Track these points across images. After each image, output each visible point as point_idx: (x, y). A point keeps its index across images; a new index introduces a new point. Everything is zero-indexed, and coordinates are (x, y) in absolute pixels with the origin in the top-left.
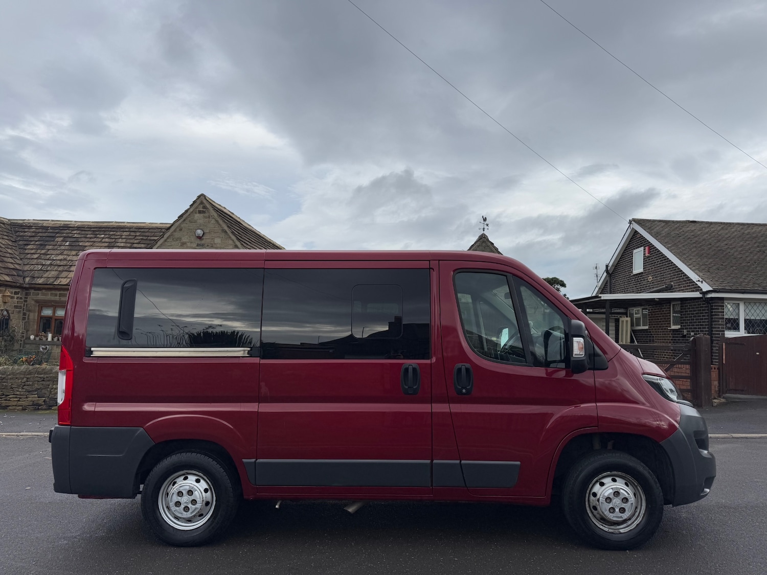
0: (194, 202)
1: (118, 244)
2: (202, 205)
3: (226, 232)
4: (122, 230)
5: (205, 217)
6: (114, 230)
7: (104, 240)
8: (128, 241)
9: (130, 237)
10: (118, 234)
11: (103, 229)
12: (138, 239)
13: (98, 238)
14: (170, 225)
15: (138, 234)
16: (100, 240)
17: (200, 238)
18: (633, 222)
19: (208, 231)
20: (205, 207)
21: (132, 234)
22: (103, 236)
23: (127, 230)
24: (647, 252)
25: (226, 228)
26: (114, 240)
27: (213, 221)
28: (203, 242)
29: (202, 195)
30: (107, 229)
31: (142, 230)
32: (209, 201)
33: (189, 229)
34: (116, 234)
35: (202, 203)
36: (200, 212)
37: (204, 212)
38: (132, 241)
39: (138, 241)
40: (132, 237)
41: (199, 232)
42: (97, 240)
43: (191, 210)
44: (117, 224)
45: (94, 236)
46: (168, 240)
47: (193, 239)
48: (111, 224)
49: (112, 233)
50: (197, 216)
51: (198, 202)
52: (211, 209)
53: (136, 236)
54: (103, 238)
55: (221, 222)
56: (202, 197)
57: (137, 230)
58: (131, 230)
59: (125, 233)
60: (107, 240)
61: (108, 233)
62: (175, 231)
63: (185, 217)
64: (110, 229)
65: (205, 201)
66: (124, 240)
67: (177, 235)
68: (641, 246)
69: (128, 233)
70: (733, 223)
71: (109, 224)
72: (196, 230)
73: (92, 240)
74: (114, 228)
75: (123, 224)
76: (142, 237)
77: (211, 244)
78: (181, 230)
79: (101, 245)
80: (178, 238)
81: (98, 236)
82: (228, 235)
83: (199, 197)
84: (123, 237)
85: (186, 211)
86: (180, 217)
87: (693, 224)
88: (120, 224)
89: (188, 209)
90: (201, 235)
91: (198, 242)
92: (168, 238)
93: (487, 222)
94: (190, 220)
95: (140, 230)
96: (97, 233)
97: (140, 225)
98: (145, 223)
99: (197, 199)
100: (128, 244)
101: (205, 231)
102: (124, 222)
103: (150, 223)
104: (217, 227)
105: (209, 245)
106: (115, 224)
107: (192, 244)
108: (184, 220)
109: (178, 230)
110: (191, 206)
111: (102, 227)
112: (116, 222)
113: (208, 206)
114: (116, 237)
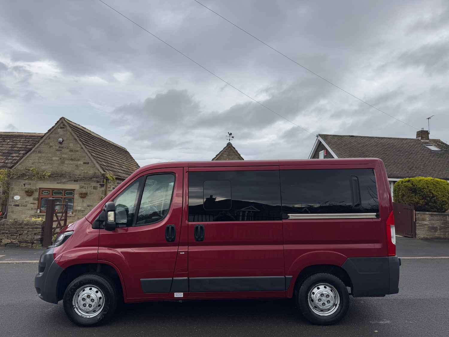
0: (58, 122)
1: (17, 146)
2: (63, 123)
3: (76, 140)
4: (21, 137)
5: (64, 131)
6: (16, 137)
7: (9, 144)
8: (24, 144)
9: (25, 142)
10: (18, 139)
11: (9, 137)
12: (30, 143)
13: (5, 142)
14: (44, 135)
15: (30, 140)
16: (6, 143)
17: (60, 143)
18: (319, 136)
19: (65, 139)
20: (64, 125)
21: (27, 140)
22: (9, 141)
23: (24, 137)
24: (325, 153)
25: (76, 137)
26: (15, 143)
27: (69, 133)
28: (62, 146)
29: (63, 118)
30: (12, 137)
31: (33, 138)
32: (67, 121)
33: (54, 138)
34: (17, 140)
35: (62, 122)
36: (61, 128)
37: (63, 128)
38: (26, 144)
39: (30, 144)
40: (27, 142)
41: (61, 139)
42: (5, 143)
43: (56, 126)
44: (18, 134)
45: (3, 141)
46: (42, 144)
47: (56, 144)
48: (14, 134)
49: (14, 139)
50: (59, 130)
51: (60, 122)
52: (68, 126)
53: (29, 141)
54: (9, 142)
55: (73, 134)
56: (62, 119)
57: (30, 137)
58: (27, 137)
59: (23, 139)
60: (11, 143)
61: (12, 139)
62: (46, 139)
63: (52, 130)
64: (13, 137)
65: (64, 122)
66: (22, 144)
67: (47, 141)
68: (323, 150)
69: (24, 139)
70: (374, 137)
71: (13, 134)
72: (59, 138)
73: (2, 143)
74: (16, 136)
75: (22, 134)
76: (32, 142)
77: (67, 147)
78: (49, 138)
79: (7, 146)
80: (48, 143)
81: (6, 141)
82: (77, 141)
83: (61, 119)
84: (21, 141)
85: (53, 127)
86: (49, 130)
87: (352, 138)
88: (20, 134)
89: (54, 126)
90: (61, 142)
91: (60, 145)
92: (42, 143)
93: (232, 135)
94: (55, 133)
95: (32, 137)
96: (5, 139)
97: (32, 134)
98: (35, 133)
99: (59, 120)
100: (24, 146)
101: (64, 139)
102: (22, 133)
103: (39, 133)
104: (71, 137)
105: (66, 147)
106: (17, 134)
107: (56, 147)
108: (52, 133)
109: (48, 138)
110: (56, 124)
111: (9, 135)
112: (18, 133)
113: (66, 124)
114: (17, 142)
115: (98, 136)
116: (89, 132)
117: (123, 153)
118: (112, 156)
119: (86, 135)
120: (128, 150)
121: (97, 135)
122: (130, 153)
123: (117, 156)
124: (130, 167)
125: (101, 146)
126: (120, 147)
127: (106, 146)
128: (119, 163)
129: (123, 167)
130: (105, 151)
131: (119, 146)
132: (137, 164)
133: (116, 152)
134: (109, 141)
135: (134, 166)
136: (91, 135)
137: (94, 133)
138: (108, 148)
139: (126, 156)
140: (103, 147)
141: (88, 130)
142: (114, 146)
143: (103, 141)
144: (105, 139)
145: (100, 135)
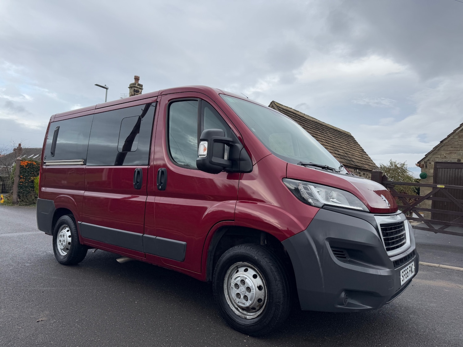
56: (273, 102)
83: (271, 103)
115: (314, 120)
116: (302, 115)
117: (344, 138)
118: (327, 139)
119: (297, 118)
120: (352, 135)
121: (313, 118)
122: (355, 138)
123: (334, 140)
124: (350, 152)
125: (313, 128)
126: (342, 131)
127: (321, 129)
128: (335, 147)
129: (338, 151)
130: (319, 134)
131: (340, 130)
132: (363, 150)
133: (334, 136)
134: (327, 124)
135: (357, 151)
136: (304, 118)
137: (309, 116)
138: (323, 132)
139: (348, 141)
140: (317, 130)
141: (301, 113)
142: (333, 130)
143: (319, 125)
144: (323, 122)
145: (316, 119)
